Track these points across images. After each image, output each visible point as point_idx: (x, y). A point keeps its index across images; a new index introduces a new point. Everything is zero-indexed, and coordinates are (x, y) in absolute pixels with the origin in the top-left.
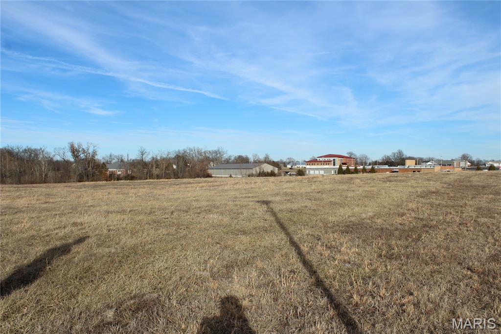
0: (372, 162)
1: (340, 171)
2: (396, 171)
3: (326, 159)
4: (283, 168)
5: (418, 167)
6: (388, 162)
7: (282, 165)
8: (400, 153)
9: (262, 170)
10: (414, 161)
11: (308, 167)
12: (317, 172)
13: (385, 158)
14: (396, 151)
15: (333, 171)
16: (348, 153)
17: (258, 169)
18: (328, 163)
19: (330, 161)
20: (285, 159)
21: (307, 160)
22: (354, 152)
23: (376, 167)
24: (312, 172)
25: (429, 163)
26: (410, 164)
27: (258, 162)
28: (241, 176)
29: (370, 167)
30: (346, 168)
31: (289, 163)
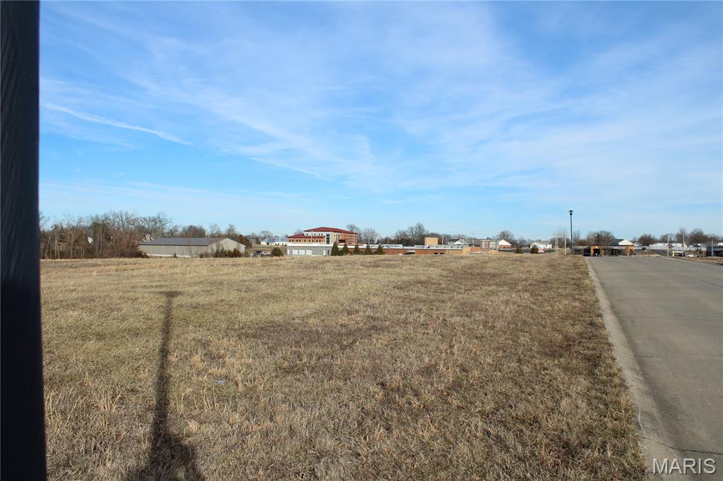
0: (382, 239)
1: (335, 251)
2: (411, 253)
3: (317, 234)
4: (254, 245)
5: (442, 247)
6: (404, 240)
7: (253, 243)
8: (420, 227)
9: (221, 248)
10: (437, 239)
11: (289, 244)
12: (302, 252)
13: (399, 234)
14: (414, 225)
15: (324, 251)
16: (347, 226)
17: (214, 247)
18: (319, 239)
19: (323, 237)
20: (258, 233)
21: (289, 236)
22: (357, 225)
23: (385, 246)
24: (295, 252)
25: (458, 243)
26: (431, 243)
27: (218, 237)
28: (189, 256)
29: (376, 246)
30: (342, 247)
31: (264, 239)
